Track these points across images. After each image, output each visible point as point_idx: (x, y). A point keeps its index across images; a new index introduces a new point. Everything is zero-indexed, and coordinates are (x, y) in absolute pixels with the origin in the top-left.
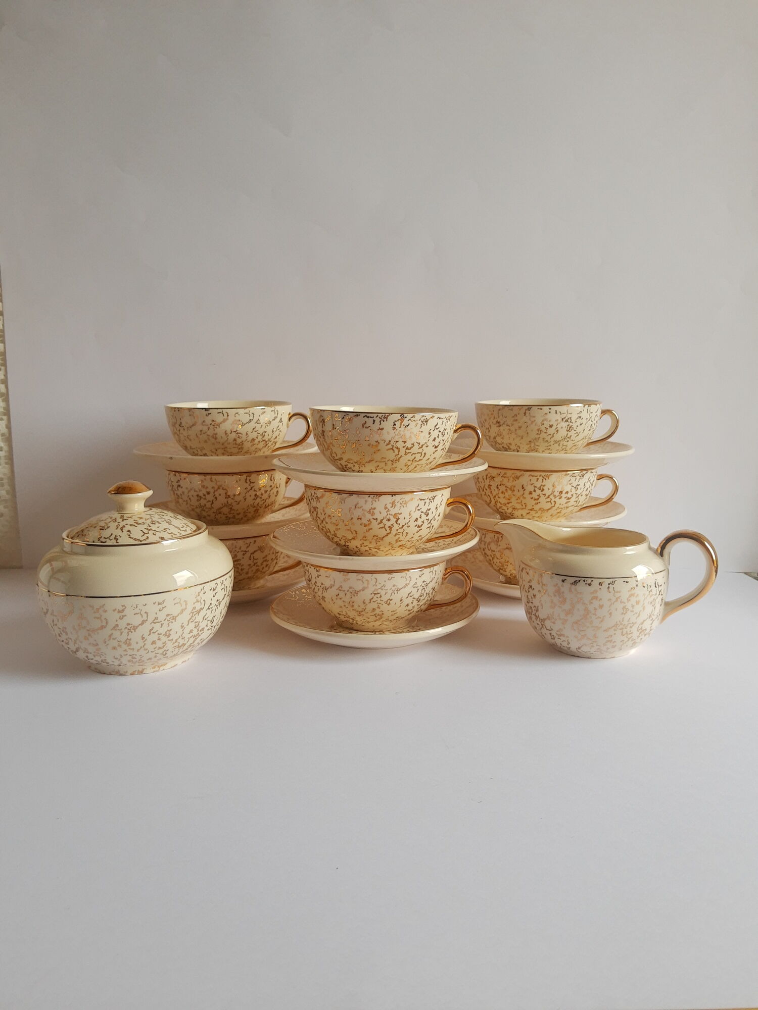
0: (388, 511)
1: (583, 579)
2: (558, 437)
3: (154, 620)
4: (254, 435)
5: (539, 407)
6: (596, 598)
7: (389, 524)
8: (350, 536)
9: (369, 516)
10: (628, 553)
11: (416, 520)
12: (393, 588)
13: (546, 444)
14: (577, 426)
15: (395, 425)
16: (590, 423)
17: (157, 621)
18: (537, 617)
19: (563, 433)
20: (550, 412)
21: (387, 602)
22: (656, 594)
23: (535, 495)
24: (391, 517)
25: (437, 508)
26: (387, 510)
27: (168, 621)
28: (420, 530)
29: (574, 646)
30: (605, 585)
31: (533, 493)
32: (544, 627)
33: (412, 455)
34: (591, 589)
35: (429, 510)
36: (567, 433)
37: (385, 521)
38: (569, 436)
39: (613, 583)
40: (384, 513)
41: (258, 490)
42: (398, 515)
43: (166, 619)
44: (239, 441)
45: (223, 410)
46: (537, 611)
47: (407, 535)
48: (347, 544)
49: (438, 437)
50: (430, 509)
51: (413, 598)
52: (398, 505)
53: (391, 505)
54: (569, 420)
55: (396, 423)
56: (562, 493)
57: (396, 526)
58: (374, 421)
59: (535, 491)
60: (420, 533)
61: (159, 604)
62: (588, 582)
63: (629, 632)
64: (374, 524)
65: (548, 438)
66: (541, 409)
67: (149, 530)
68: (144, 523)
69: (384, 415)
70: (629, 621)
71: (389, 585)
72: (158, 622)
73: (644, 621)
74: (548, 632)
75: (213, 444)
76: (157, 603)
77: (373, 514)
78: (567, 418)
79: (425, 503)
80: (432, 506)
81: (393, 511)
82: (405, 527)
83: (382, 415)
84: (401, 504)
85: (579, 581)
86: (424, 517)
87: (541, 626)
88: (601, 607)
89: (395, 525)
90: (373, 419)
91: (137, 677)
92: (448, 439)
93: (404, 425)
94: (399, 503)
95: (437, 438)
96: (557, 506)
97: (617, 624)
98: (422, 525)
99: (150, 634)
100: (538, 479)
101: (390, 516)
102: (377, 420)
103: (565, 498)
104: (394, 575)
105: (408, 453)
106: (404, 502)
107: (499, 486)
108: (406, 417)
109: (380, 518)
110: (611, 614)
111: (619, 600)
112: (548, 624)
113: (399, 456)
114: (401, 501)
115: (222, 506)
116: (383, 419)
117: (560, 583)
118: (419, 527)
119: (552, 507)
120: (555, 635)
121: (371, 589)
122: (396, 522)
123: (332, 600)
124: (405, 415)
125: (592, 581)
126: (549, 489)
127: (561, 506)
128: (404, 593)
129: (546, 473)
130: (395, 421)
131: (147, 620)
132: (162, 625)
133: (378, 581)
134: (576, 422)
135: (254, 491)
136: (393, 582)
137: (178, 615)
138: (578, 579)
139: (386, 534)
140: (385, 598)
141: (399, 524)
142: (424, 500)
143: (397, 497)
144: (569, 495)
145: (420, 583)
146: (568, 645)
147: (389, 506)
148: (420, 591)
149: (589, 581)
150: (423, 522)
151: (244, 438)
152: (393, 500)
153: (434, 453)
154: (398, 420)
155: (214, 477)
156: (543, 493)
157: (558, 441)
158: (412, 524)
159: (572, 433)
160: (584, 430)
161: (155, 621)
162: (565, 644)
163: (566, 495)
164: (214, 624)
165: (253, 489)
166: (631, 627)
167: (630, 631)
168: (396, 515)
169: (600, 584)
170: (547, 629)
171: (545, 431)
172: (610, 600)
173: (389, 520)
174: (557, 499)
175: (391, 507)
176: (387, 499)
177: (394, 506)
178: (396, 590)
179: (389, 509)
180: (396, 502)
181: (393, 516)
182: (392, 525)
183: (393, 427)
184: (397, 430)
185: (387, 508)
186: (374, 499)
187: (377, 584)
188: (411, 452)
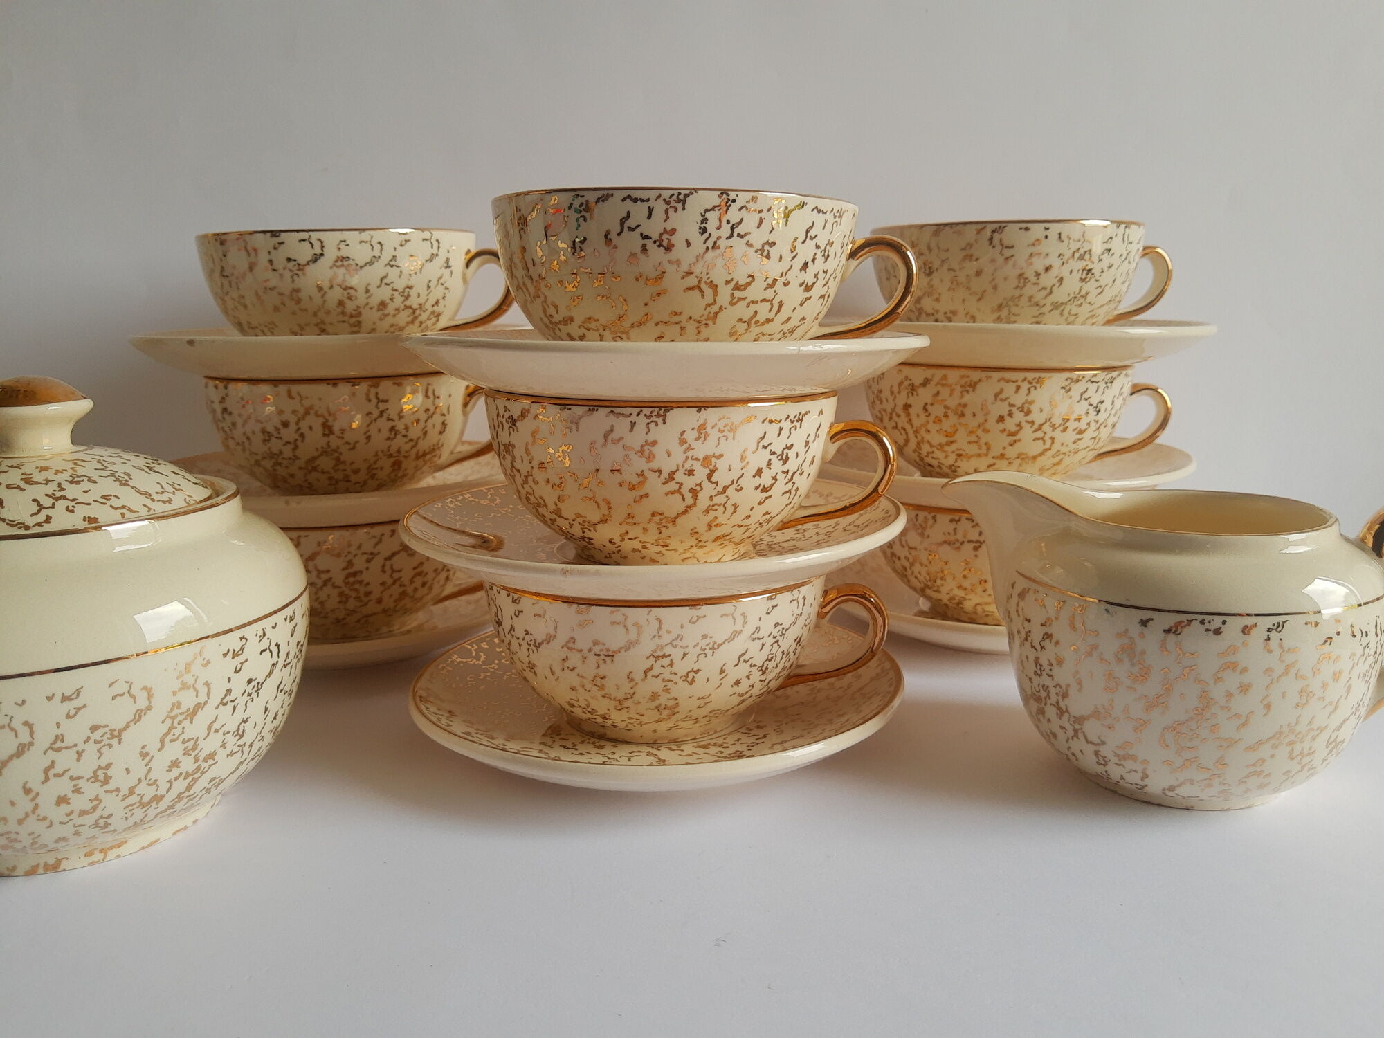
0: (689, 448)
1: (1200, 617)
2: (1060, 295)
3: (55, 742)
4: (384, 294)
5: (1024, 225)
6: (1233, 666)
7: (689, 482)
8: (594, 516)
9: (640, 464)
10: (1292, 550)
11: (759, 472)
12: (703, 643)
13: (1035, 311)
14: (1103, 272)
15: (704, 220)
16: (1125, 266)
17: (63, 745)
18: (1061, 712)
19: (1072, 284)
20: (1046, 237)
21: (687, 676)
22: (1376, 652)
23: (1010, 424)
24: (697, 466)
25: (807, 443)
26: (686, 446)
27: (96, 742)
28: (766, 498)
29: (1156, 784)
30: (1259, 634)
31: (1007, 418)
32: (1080, 735)
33: (748, 306)
34: (1218, 644)
35: (790, 447)
36: (1080, 284)
37: (679, 476)
38: (1083, 293)
39: (1279, 627)
40: (678, 455)
41: (396, 418)
42: (714, 460)
43: (89, 738)
44: (350, 306)
45: (311, 233)
46: (1065, 695)
47: (735, 512)
48: (588, 534)
49: (813, 261)
50: (792, 445)
51: (751, 666)
52: (714, 434)
53: (695, 433)
54: (1087, 256)
55: (708, 215)
56: (1068, 420)
57: (708, 490)
58: (651, 210)
59: (1010, 415)
60: (767, 506)
61: (64, 699)
62: (1215, 625)
63: (1306, 751)
64: (654, 485)
65: (1039, 297)
66: (1027, 229)
67: (57, 499)
68: (47, 482)
69: (676, 193)
70: (1310, 723)
71: (692, 636)
72: (67, 748)
73: (1345, 721)
74: (1089, 750)
75: (294, 313)
76: (58, 698)
77: (651, 458)
78: (1081, 251)
79: (781, 429)
80: (798, 438)
81: (701, 450)
82: (730, 491)
83: (671, 192)
84: (721, 431)
85: (1190, 622)
86: (777, 465)
87: (1071, 733)
88: (1245, 688)
89: (706, 484)
90: (646, 205)
91: (42, 880)
92: (835, 270)
93: (728, 222)
94: (716, 428)
95: (810, 264)
96: (1056, 447)
97: (1280, 733)
98: (772, 485)
99: (47, 779)
100: (1018, 388)
101: (694, 462)
102: (660, 207)
103: (1074, 430)
104: (705, 610)
105: (740, 299)
106: (728, 427)
107: (928, 407)
108: (734, 201)
109: (667, 466)
110: (1268, 706)
111: (1293, 672)
112: (1092, 729)
113: (715, 308)
114: (721, 425)
115: (316, 454)
116: (673, 204)
117: (1135, 629)
118: (765, 490)
119: (1046, 450)
120: (1110, 756)
121: (647, 646)
122: (709, 477)
123: (553, 673)
124: (732, 195)
125: (1224, 622)
126: (1041, 411)
127: (1064, 449)
128: (728, 654)
129: (1037, 375)
130: (707, 211)
131: (31, 744)
132: (79, 754)
133: (665, 628)
134: (1100, 260)
135: (389, 419)
136: (702, 627)
137: (127, 726)
138: (1185, 617)
139: (682, 509)
140: (682, 667)
141: (717, 483)
142: (777, 421)
143: (711, 415)
144: (1082, 425)
145: (767, 627)
146: (1142, 780)
147: (691, 436)
148: (767, 648)
149: (1217, 621)
150: (775, 478)
151: (361, 298)
152: (701, 421)
153: (802, 304)
154: (713, 209)
155: (295, 388)
156: (1029, 418)
157: (1062, 304)
158: (749, 483)
159: (1090, 286)
160: (1114, 281)
161: (55, 746)
162: (1135, 779)
163: (1076, 424)
164: (247, 739)
165: (385, 415)
166: (1314, 738)
167: (1310, 749)
168: (706, 461)
169: (1246, 630)
170: (1088, 742)
171: (1033, 279)
172: (1269, 671)
173: (690, 473)
174: (1057, 434)
175: (697, 440)
176: (683, 420)
177: (703, 436)
178: (711, 646)
179: (690, 445)
180: (709, 426)
181: (700, 463)
182: (699, 485)
183: (700, 228)
184: (710, 235)
185: (686, 443)
186: (654, 418)
187: (663, 632)
188: (745, 299)
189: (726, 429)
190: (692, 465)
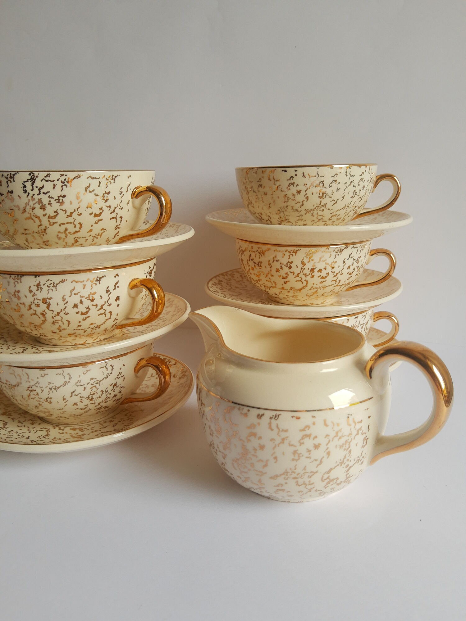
0: (34, 295)
2: (309, 205)
5: (284, 169)
6: (255, 435)
7: (39, 310)
9: (16, 301)
11: (76, 306)
12: (50, 386)
13: (296, 214)
14: (333, 193)
15: (25, 186)
16: (351, 189)
19: (314, 200)
20: (296, 175)
21: (47, 400)
23: (282, 273)
24: (40, 303)
25: (108, 291)
26: (33, 293)
28: (87, 317)
30: (266, 419)
31: (280, 270)
33: (60, 226)
34: (247, 421)
35: (94, 294)
36: (319, 200)
37: (34, 307)
38: (322, 204)
39: (276, 417)
40: (30, 298)
42: (48, 300)
47: (69, 323)
51: (81, 397)
52: (45, 288)
53: (36, 288)
54: (322, 185)
55: (26, 184)
56: (314, 272)
57: (49, 315)
60: (91, 321)
62: (244, 412)
64: (24, 310)
65: (297, 206)
66: (286, 171)
69: (9, 173)
70: (305, 469)
71: (43, 382)
81: (40, 295)
82: (63, 314)
83: (7, 173)
84: (48, 286)
93: (37, 187)
94: (46, 285)
96: (310, 285)
97: (287, 472)
98: (88, 312)
100: (284, 255)
101: (38, 301)
103: (319, 277)
104: (47, 371)
105: (54, 223)
106: (52, 285)
109: (28, 303)
110: (276, 458)
111: (286, 442)
113: (43, 227)
114: (48, 284)
116: (9, 179)
118: (84, 313)
119: (304, 287)
121: (25, 385)
122: (48, 307)
124: (36, 174)
126: (297, 267)
127: (315, 286)
128: (66, 391)
129: (293, 248)
130: (24, 182)
133: (31, 377)
134: (331, 186)
136: (47, 379)
139: (41, 322)
140: (44, 395)
141: (53, 311)
142: (81, 282)
143: (42, 279)
144: (324, 274)
145: (85, 380)
147: (34, 289)
148: (89, 389)
149: (245, 409)
150: (88, 308)
152: (38, 282)
153: (96, 223)
154: (28, 181)
156: (291, 270)
157: (311, 210)
158: (71, 311)
159: (326, 200)
160: (343, 197)
163: (319, 274)
168: (44, 301)
171: (292, 198)
173: (38, 306)
174: (308, 278)
175: (37, 290)
176: (29, 281)
177: (40, 289)
178: (54, 387)
179: (34, 293)
180: (42, 284)
181: (41, 301)
182: (44, 311)
183: (24, 190)
184: (29, 193)
185: (32, 292)
186: (16, 280)
187: (30, 380)
188: (57, 222)
189: (51, 286)
190: (38, 303)
